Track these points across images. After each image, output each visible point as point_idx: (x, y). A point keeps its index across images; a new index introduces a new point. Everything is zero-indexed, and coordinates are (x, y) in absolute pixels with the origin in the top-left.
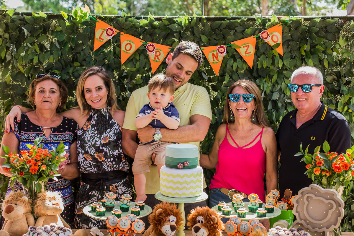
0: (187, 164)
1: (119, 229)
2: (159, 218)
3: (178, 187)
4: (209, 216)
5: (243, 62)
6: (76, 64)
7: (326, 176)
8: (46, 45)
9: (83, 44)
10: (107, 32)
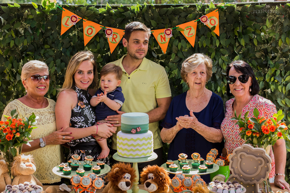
0: (140, 129)
1: (82, 186)
2: (116, 176)
3: (132, 150)
4: (158, 173)
5: (186, 42)
6: (46, 46)
7: (256, 136)
8: (20, 30)
9: (51, 29)
10: (71, 19)
